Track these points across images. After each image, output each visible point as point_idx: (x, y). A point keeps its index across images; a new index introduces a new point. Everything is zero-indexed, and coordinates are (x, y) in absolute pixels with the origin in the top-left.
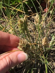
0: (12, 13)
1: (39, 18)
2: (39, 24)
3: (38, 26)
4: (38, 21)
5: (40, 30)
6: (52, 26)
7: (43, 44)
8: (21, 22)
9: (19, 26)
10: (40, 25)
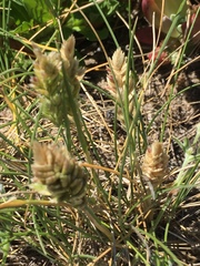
0: (17, 61)
1: (125, 65)
2: (128, 92)
3: (124, 99)
4: (124, 79)
5: (131, 117)
6: (182, 117)
7: (147, 174)
8: (50, 69)
9: (41, 87)
10: (130, 97)
